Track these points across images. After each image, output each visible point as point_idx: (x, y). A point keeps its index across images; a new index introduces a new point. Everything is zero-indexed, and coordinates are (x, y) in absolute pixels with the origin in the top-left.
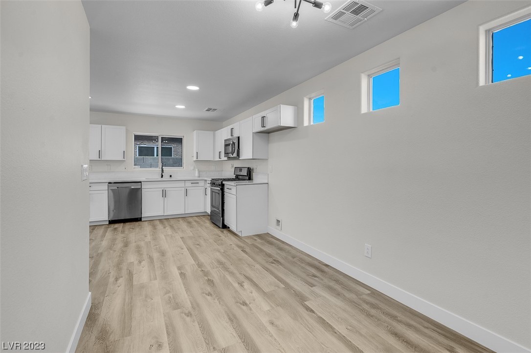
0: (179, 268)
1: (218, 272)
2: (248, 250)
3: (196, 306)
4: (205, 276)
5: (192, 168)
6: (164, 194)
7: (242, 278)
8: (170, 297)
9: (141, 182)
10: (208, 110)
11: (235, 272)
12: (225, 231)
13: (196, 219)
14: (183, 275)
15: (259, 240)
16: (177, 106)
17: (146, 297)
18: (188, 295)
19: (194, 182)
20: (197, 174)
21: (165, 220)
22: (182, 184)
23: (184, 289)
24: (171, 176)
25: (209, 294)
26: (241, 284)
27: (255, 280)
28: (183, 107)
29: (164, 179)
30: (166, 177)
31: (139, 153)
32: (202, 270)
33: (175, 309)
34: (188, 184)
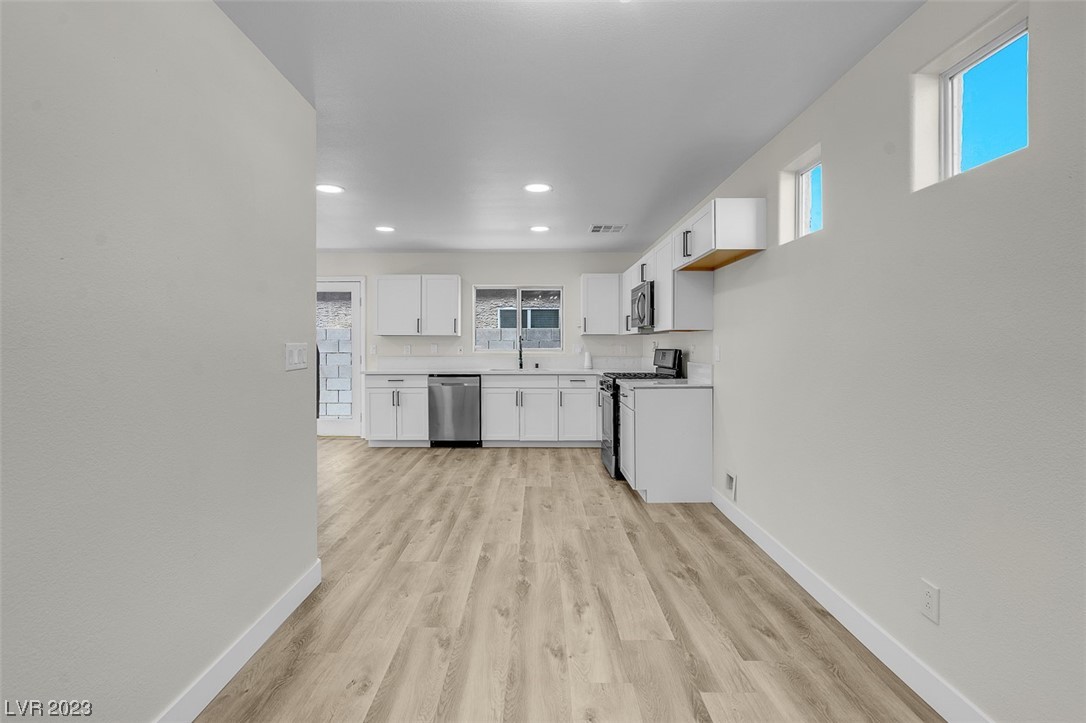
0: (486, 547)
1: (550, 571)
2: (641, 535)
3: (468, 629)
4: (523, 573)
5: (579, 350)
6: (520, 399)
7: (589, 594)
8: (436, 599)
9: (479, 376)
10: (596, 229)
11: (586, 578)
12: (619, 485)
13: (578, 453)
14: (484, 561)
15: (681, 518)
16: (533, 229)
17: (401, 589)
18: (468, 605)
19: (577, 379)
20: (587, 363)
21: (519, 450)
22: (553, 382)
23: (468, 589)
24: (537, 366)
25: (505, 613)
26: (579, 609)
27: (615, 606)
28: (545, 229)
29: (523, 371)
30: (529, 368)
31: (501, 322)
32: (523, 560)
33: (430, 625)
34: (565, 383)
